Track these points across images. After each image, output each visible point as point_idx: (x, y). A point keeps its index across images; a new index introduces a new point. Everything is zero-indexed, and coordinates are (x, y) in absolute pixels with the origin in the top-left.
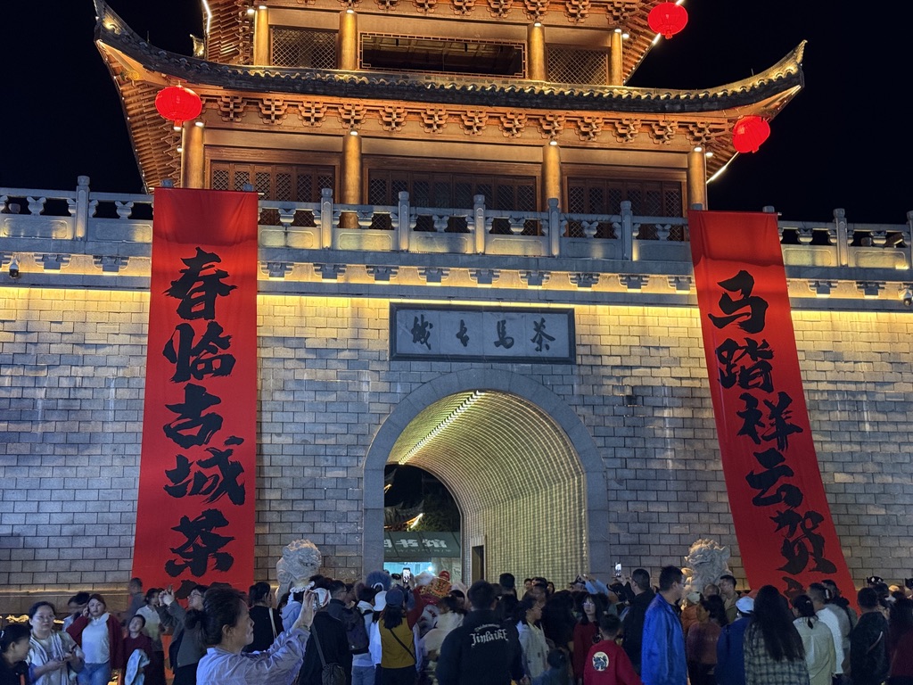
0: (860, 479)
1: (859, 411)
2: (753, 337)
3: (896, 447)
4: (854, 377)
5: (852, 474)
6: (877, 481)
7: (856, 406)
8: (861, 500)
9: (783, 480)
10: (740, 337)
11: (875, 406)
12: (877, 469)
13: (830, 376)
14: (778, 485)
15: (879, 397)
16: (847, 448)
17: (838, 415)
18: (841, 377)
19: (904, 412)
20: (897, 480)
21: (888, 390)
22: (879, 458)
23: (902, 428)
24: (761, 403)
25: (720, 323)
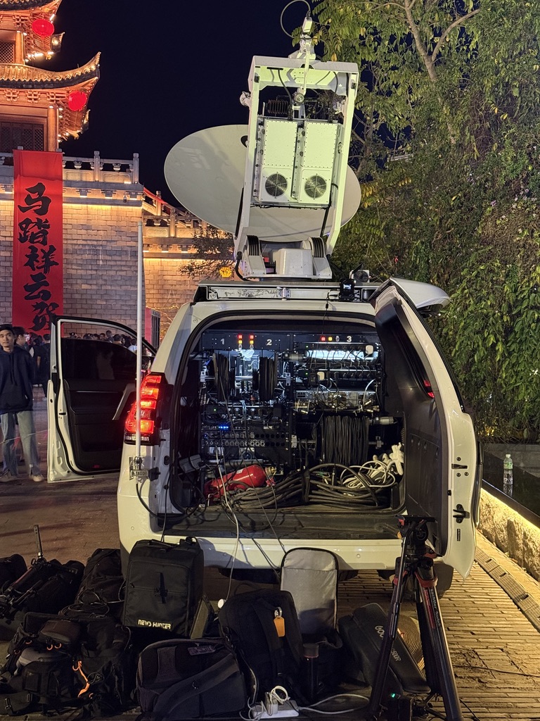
0: (94, 287)
1: (97, 255)
2: (40, 217)
3: (115, 272)
4: (97, 238)
5: (91, 285)
6: (103, 288)
7: (96, 252)
8: (94, 297)
9: (43, 288)
10: (33, 217)
11: (106, 252)
12: (104, 283)
13: (84, 237)
14: (40, 290)
15: (108, 248)
16: (89, 272)
17: (86, 257)
18: (89, 238)
19: (120, 256)
20: (113, 288)
21: (113, 244)
22: (105, 278)
23: (118, 263)
24: (39, 250)
25: (23, 210)
